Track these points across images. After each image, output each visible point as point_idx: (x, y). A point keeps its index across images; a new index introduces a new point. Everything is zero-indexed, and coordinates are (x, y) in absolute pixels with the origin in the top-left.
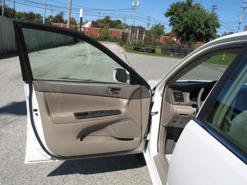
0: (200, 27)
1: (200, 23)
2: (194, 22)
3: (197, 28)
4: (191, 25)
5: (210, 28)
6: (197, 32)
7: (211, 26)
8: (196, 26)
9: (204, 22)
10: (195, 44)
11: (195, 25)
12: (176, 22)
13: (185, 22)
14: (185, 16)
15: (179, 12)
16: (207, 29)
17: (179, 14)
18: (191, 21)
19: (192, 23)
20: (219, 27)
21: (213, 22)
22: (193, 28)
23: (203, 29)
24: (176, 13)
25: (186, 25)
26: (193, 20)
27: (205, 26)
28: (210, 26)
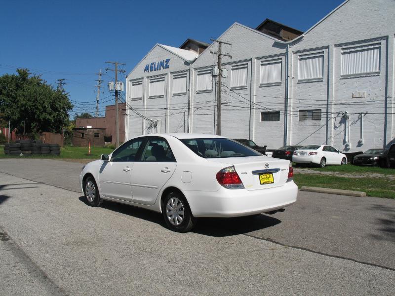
0: (45, 111)
1: (44, 105)
2: (35, 105)
3: (42, 113)
4: (31, 109)
5: (59, 111)
6: (42, 118)
7: (61, 108)
8: (39, 110)
9: (50, 103)
10: (41, 136)
11: (37, 108)
12: (7, 105)
13: (22, 105)
14: (19, 96)
15: (9, 90)
16: (55, 112)
17: (10, 93)
18: (30, 103)
19: (33, 106)
20: (72, 109)
21: (63, 103)
22: (35, 113)
23: (50, 114)
24: (4, 92)
25: (23, 109)
26: (34, 102)
27: (53, 110)
28: (59, 109)
